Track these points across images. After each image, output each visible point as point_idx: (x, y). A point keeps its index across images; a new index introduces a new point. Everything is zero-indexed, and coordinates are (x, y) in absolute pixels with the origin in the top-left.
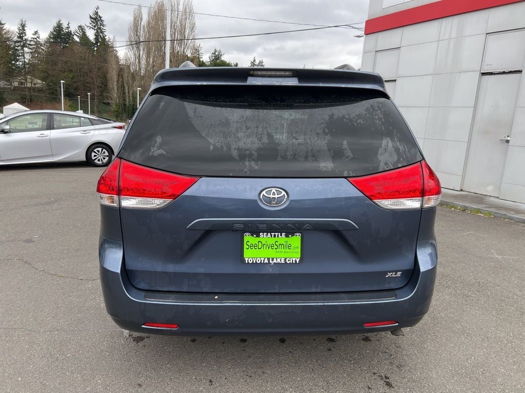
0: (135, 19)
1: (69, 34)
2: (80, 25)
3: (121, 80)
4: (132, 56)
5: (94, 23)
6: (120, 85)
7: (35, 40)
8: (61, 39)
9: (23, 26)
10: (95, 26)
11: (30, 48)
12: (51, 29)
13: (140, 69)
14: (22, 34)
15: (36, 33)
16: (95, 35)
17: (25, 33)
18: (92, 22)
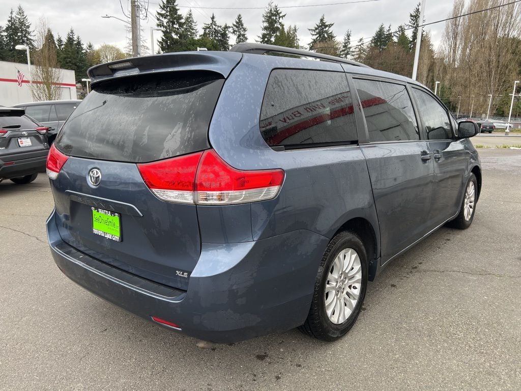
0: (455, 8)
1: (390, 36)
2: (400, 25)
3: (431, 74)
4: (447, 49)
5: (414, 21)
6: (429, 80)
7: (359, 47)
8: (380, 42)
9: (349, 36)
10: (414, 24)
11: (353, 55)
12: (374, 35)
13: (454, 61)
14: (347, 43)
15: (361, 40)
16: (413, 32)
17: (349, 42)
18: (412, 19)
